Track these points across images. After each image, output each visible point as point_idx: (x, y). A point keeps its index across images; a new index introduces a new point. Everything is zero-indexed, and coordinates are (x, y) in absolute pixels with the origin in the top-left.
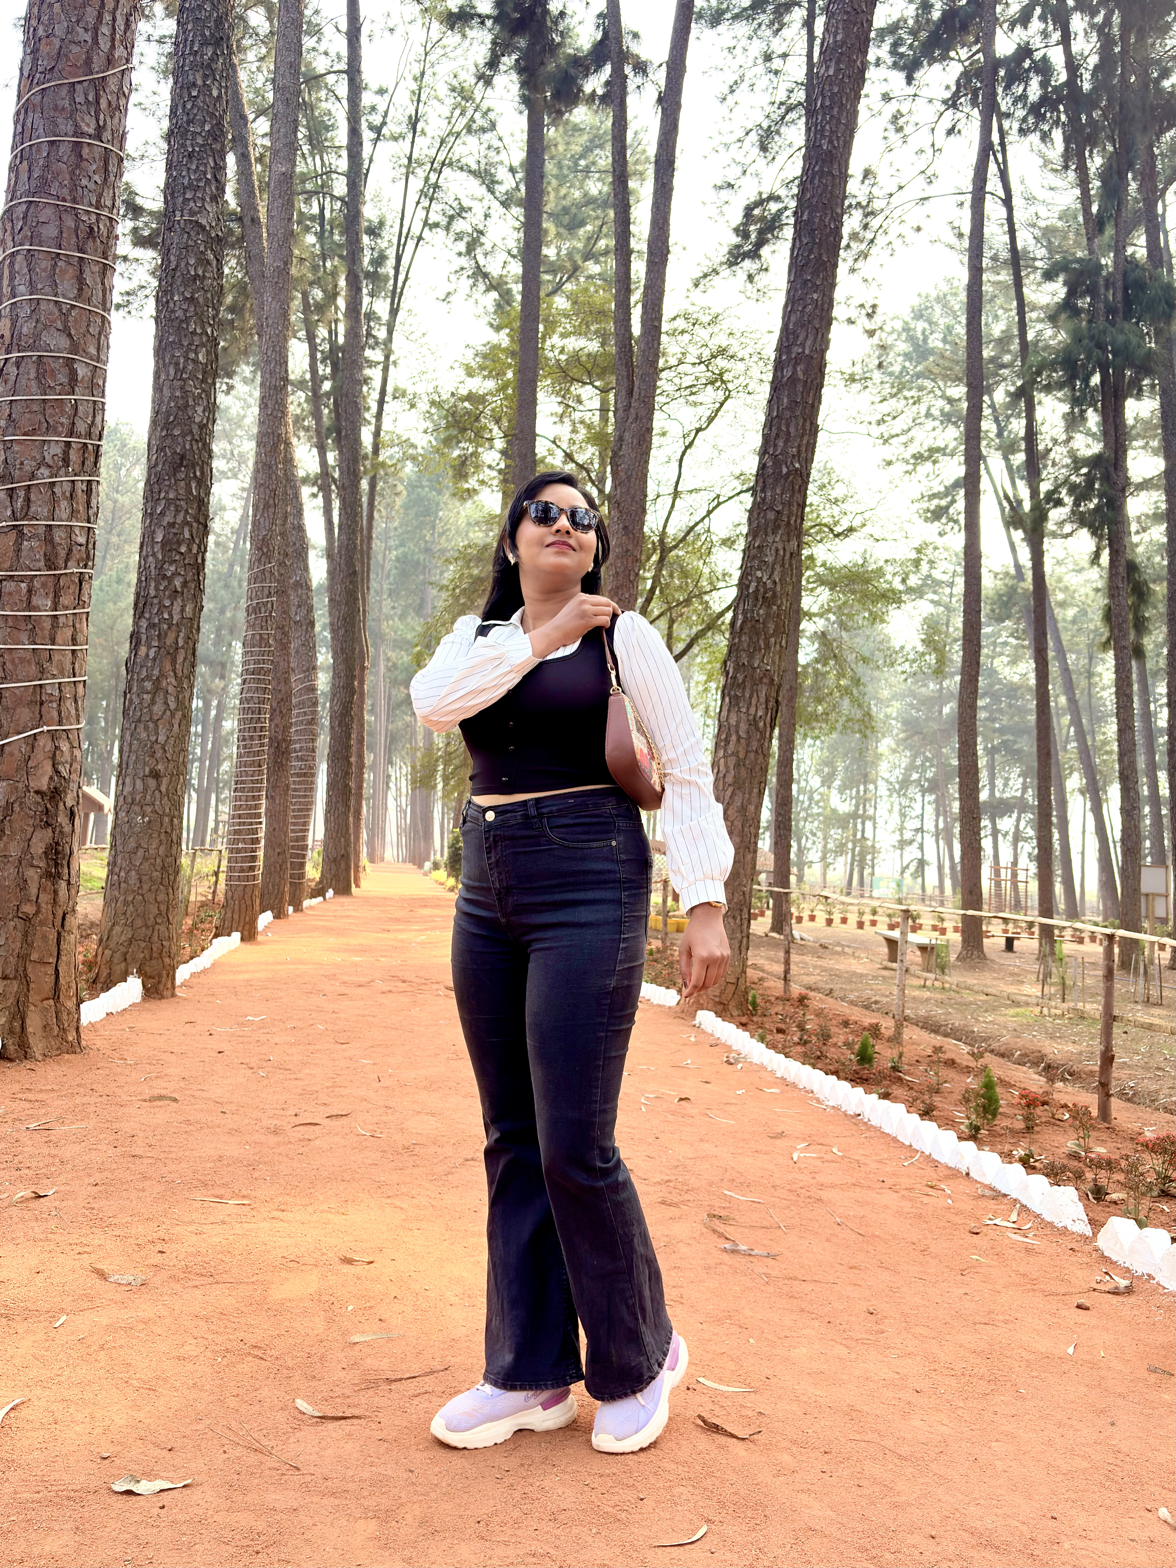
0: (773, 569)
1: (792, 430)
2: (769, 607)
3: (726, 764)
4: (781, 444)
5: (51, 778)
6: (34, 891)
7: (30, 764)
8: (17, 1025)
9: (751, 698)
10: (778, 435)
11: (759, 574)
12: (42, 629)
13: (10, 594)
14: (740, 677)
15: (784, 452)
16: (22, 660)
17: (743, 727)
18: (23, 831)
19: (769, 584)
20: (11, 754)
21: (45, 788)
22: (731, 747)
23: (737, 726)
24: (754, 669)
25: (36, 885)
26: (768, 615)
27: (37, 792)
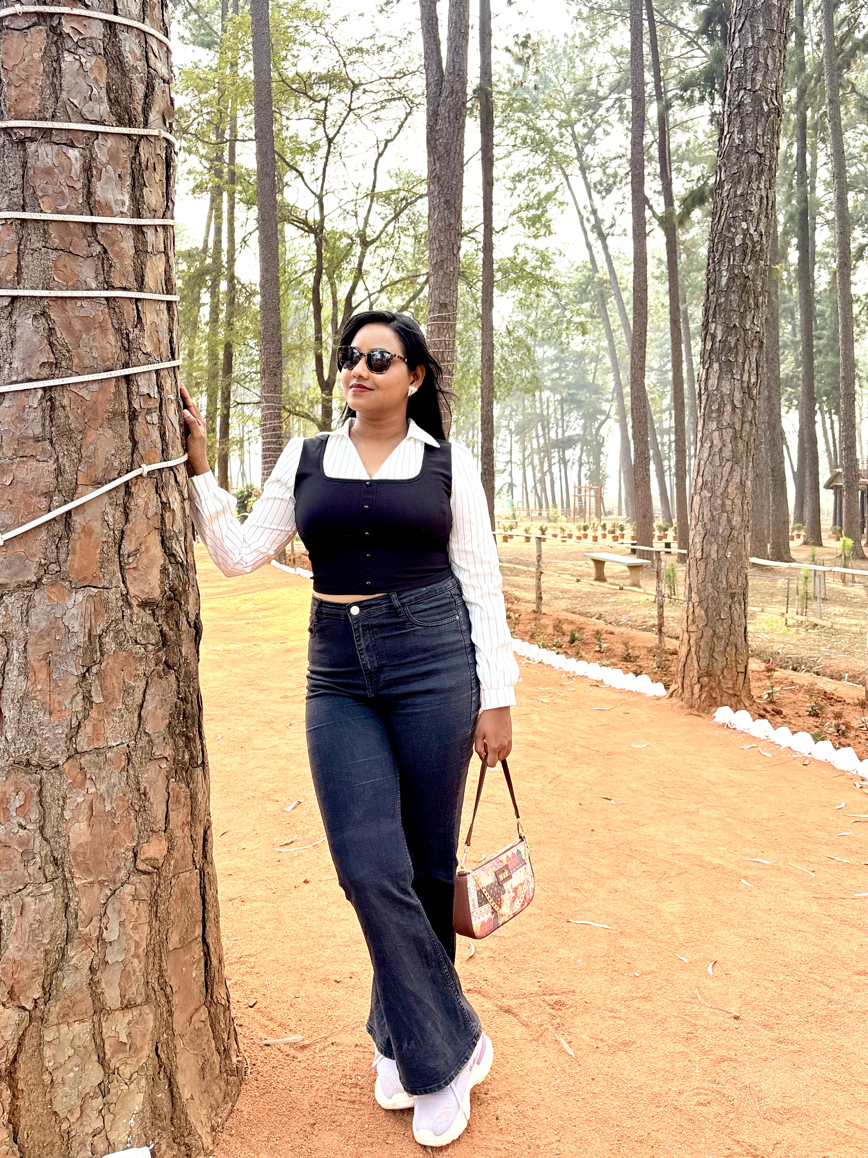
0: (759, 220)
1: (770, 62)
2: (757, 262)
3: (721, 437)
4: (759, 78)
5: (164, 571)
6: (158, 810)
7: (127, 547)
8: (162, 1096)
9: (743, 363)
10: (755, 69)
11: (744, 225)
12: (120, 255)
13: (48, 172)
14: (732, 341)
15: (764, 88)
16: (88, 323)
17: (738, 395)
18: (127, 690)
19: (756, 238)
20: (88, 532)
21: (157, 594)
22: (726, 418)
23: (732, 395)
24: (745, 330)
25: (162, 796)
26: (756, 271)
27: (144, 605)
